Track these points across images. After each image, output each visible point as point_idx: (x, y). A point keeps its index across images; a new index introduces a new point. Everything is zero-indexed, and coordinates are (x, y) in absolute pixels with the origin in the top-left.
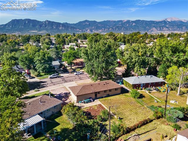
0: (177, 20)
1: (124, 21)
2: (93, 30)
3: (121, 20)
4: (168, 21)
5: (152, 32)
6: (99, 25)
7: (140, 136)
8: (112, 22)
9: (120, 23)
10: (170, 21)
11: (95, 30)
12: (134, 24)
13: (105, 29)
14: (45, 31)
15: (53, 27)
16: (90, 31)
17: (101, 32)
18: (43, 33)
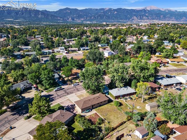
0: (155, 9)
1: (105, 9)
2: (75, 19)
3: (102, 8)
4: (147, 10)
5: (133, 21)
6: (81, 13)
7: (119, 132)
8: (94, 10)
9: (102, 11)
10: (150, 10)
11: (77, 19)
12: (116, 12)
13: (87, 18)
14: (22, 19)
15: (31, 15)
16: (72, 19)
17: (83, 21)
18: (20, 22)
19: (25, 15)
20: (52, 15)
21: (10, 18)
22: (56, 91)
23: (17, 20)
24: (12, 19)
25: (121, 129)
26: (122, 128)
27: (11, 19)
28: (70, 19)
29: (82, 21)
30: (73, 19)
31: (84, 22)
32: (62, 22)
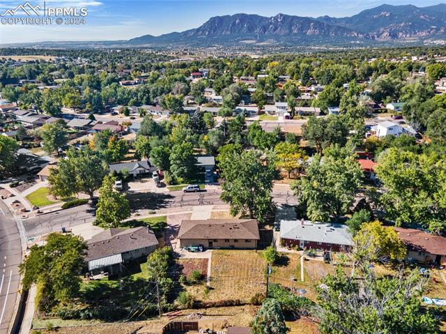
2: (401, 34)
6: (422, 17)
11: (406, 33)
13: (437, 30)
14: (272, 40)
15: (291, 31)
16: (390, 35)
17: (422, 39)
18: (267, 46)
19: (281, 30)
20: (339, 28)
21: (251, 39)
22: (186, 191)
23: (262, 44)
24: (254, 42)
25: (216, 313)
26: (220, 313)
27: (251, 42)
28: (385, 34)
29: (420, 38)
30: (394, 35)
31: (427, 43)
32: (359, 45)
